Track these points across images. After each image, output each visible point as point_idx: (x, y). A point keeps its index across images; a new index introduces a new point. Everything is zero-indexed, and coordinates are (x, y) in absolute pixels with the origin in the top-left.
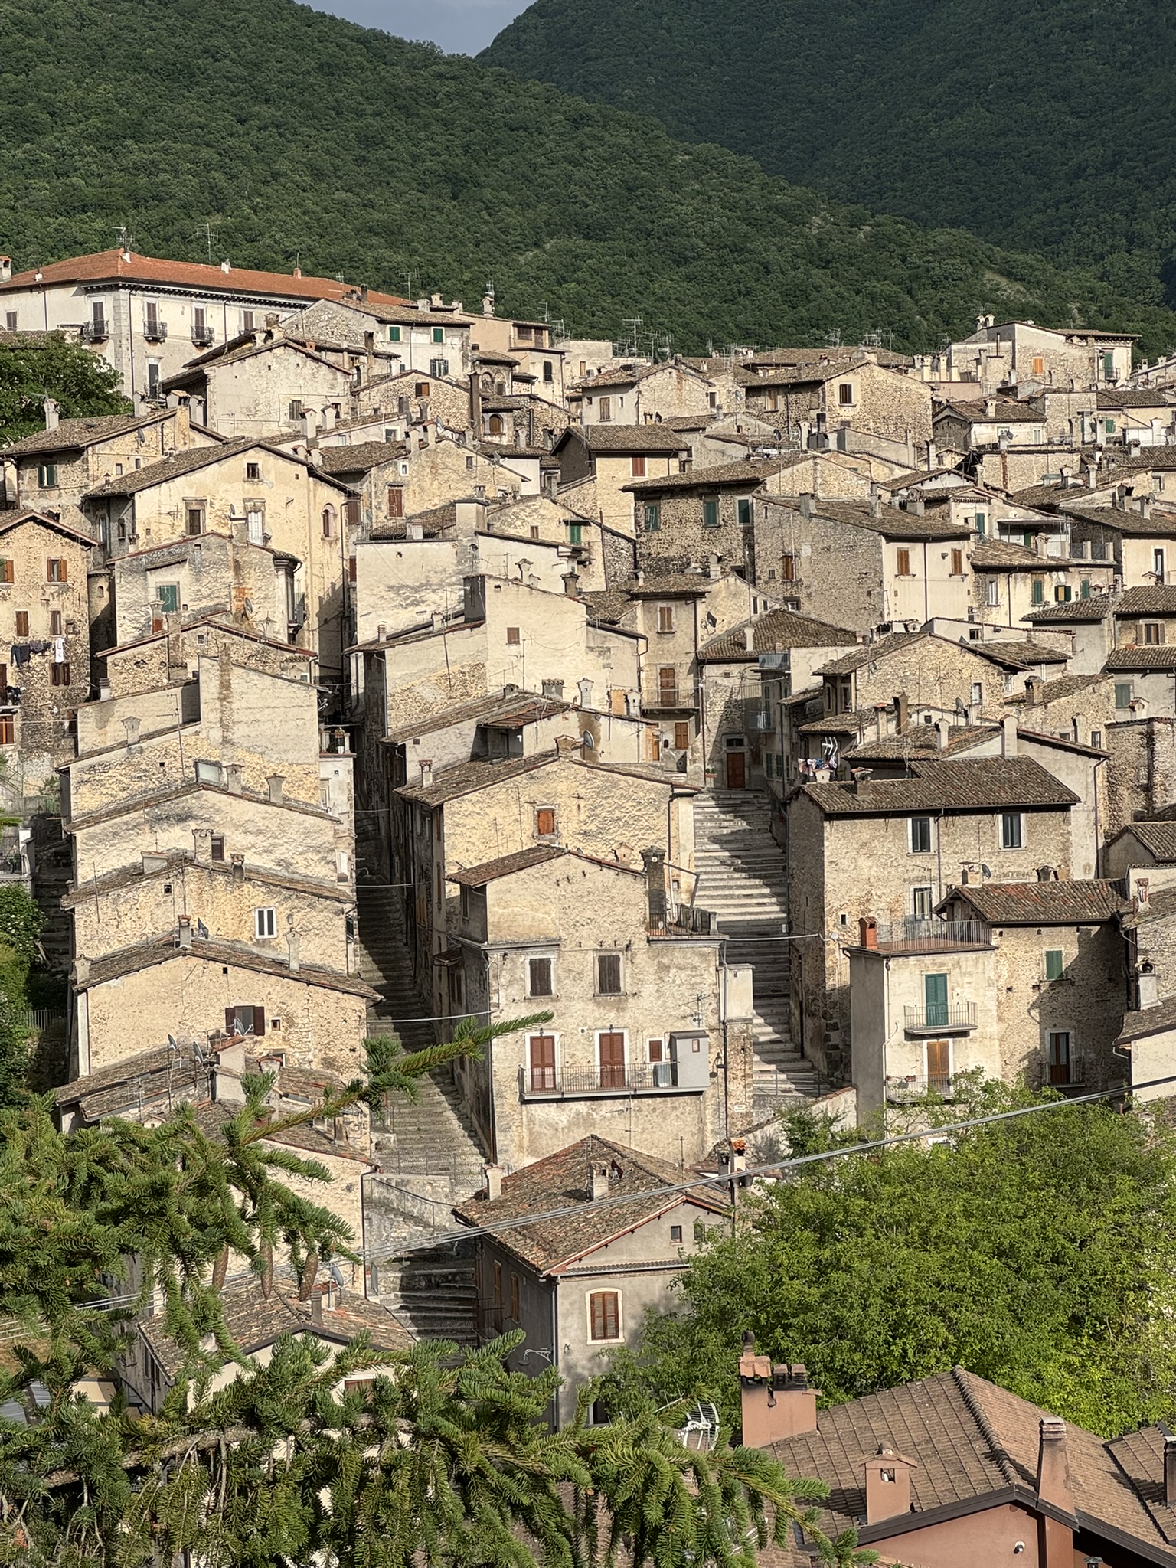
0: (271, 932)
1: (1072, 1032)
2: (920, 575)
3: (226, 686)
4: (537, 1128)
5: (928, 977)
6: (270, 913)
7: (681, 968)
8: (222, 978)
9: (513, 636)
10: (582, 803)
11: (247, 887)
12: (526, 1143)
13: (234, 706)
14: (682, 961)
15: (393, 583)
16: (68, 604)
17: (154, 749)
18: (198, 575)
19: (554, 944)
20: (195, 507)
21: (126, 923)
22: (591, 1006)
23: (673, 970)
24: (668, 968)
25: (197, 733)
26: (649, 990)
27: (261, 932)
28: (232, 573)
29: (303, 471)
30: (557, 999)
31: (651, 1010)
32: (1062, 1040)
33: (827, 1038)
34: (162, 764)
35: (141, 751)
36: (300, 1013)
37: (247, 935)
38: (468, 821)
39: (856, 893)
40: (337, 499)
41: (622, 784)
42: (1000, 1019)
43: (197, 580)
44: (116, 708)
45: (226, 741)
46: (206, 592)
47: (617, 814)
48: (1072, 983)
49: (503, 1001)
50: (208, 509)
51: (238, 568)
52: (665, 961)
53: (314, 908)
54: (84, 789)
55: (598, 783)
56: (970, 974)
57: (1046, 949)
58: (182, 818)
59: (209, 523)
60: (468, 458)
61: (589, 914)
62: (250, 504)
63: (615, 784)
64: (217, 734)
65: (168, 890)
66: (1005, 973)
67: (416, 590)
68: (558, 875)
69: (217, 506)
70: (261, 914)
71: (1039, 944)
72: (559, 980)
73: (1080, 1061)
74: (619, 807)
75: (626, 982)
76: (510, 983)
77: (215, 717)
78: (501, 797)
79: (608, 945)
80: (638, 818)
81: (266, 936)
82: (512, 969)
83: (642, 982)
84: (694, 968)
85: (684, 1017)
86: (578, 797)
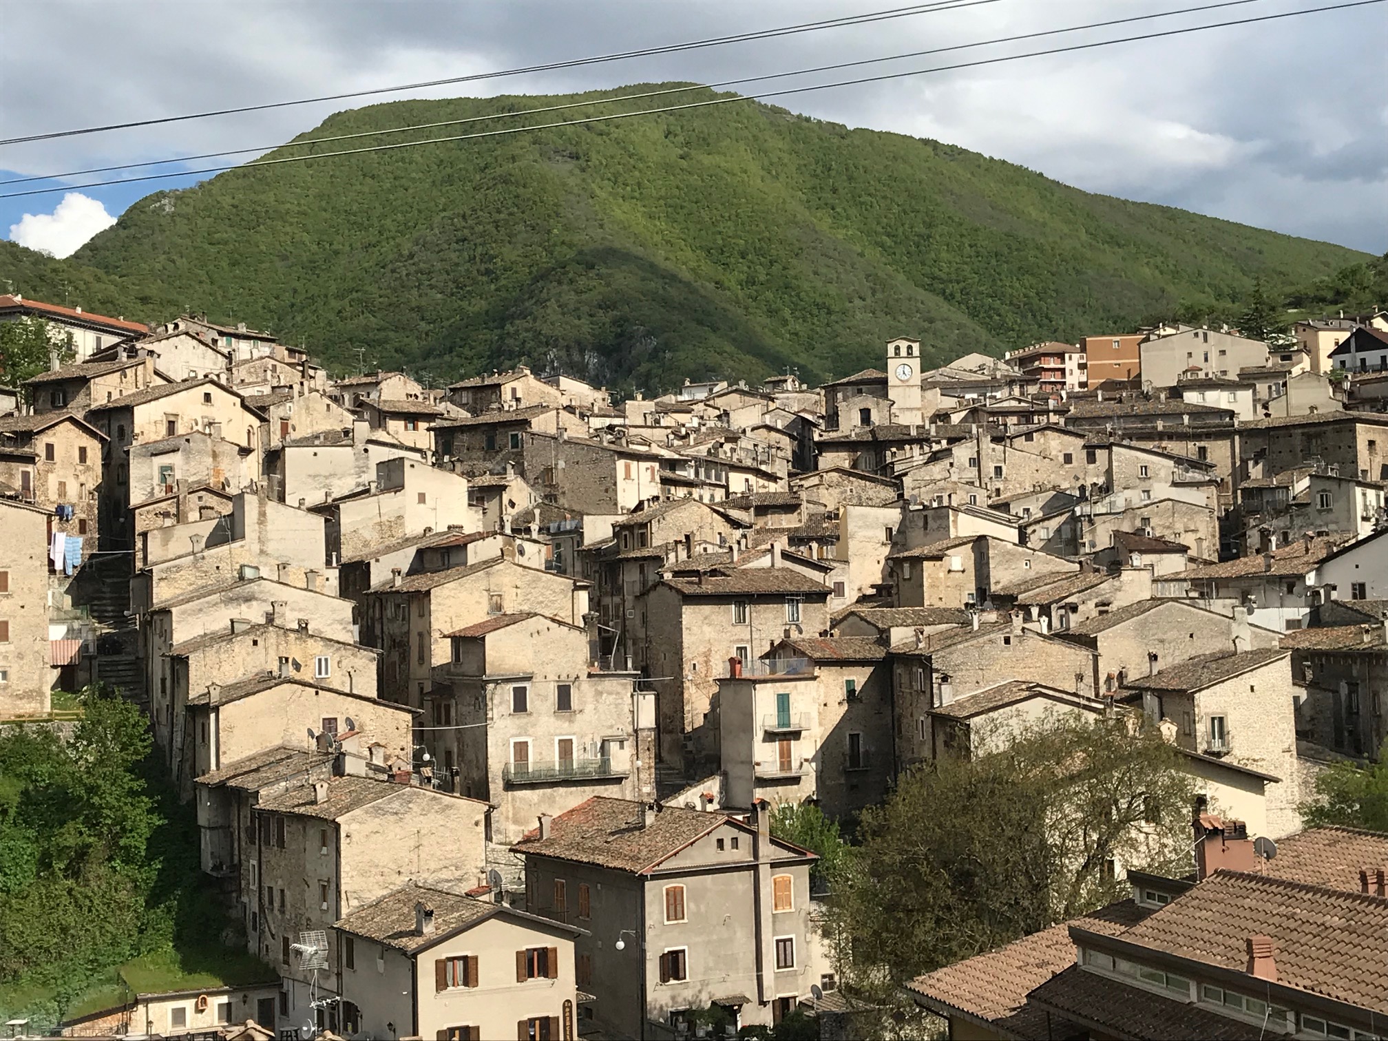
0: (327, 673)
1: (861, 734)
2: (636, 481)
3: (263, 514)
4: (518, 804)
5: (778, 695)
6: (326, 660)
7: (610, 693)
8: (315, 697)
9: (422, 498)
10: (519, 591)
11: (310, 641)
12: (510, 815)
13: (268, 528)
14: (610, 689)
15: (312, 473)
16: (90, 479)
17: (212, 557)
18: (187, 460)
19: (529, 679)
20: (172, 419)
21: (226, 667)
22: (553, 719)
23: (605, 695)
24: (601, 693)
25: (242, 546)
26: (589, 708)
27: (320, 673)
28: (211, 459)
29: (238, 401)
30: (531, 714)
31: (590, 722)
32: (855, 739)
34: (218, 568)
35: (203, 558)
36: (368, 722)
37: (311, 675)
38: (447, 601)
39: (702, 649)
40: (256, 423)
41: (544, 579)
42: (821, 724)
43: (187, 463)
44: (175, 532)
45: (262, 552)
46: (193, 471)
47: (541, 599)
48: (861, 702)
49: (495, 717)
50: (180, 421)
51: (215, 455)
52: (600, 688)
53: (356, 656)
54: (162, 584)
55: (528, 578)
56: (803, 693)
57: (846, 678)
58: (248, 599)
59: (181, 429)
61: (551, 656)
62: (206, 420)
63: (540, 579)
64: (256, 548)
65: (255, 643)
66: (822, 694)
67: (326, 477)
68: (533, 629)
69: (185, 420)
70: (320, 660)
71: (842, 675)
72: (532, 702)
73: (866, 752)
74: (542, 594)
75: (575, 702)
76: (501, 703)
77: (255, 535)
78: (467, 585)
79: (563, 677)
80: (553, 602)
81: (323, 675)
82: (502, 694)
83: (585, 703)
84: (618, 693)
85: (611, 727)
86: (517, 587)
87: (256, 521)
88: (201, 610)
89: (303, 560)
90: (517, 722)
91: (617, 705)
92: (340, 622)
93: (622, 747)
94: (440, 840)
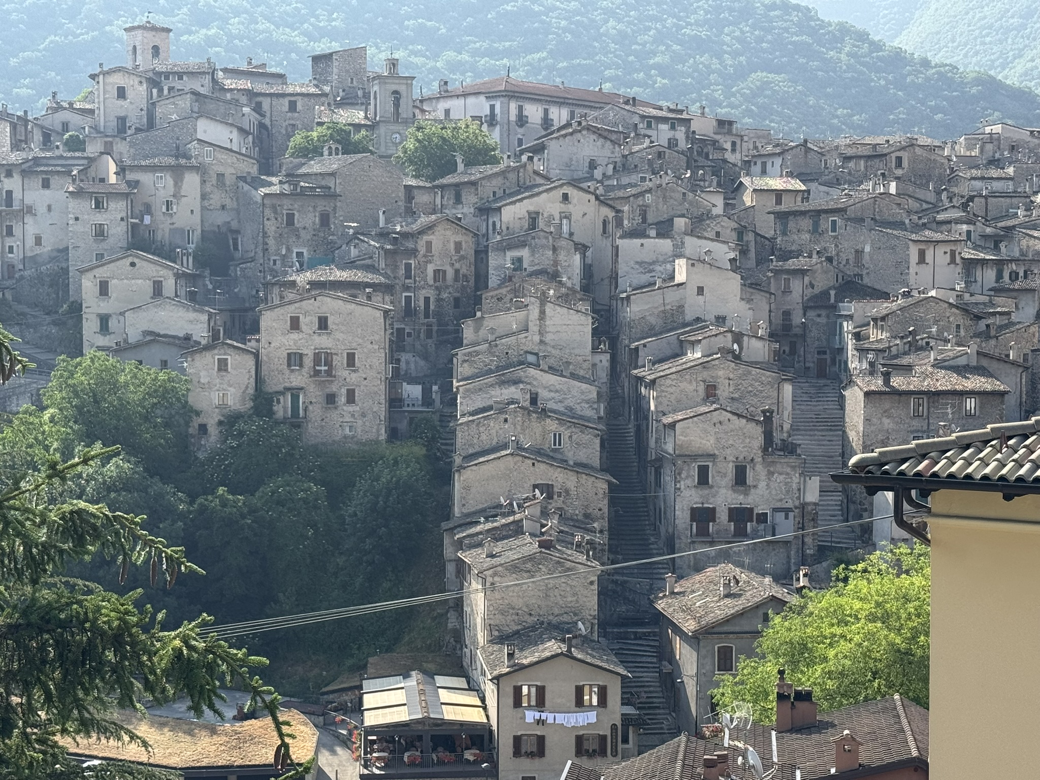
0: (560, 445)
2: (931, 263)
3: (542, 313)
6: (560, 435)
7: (781, 474)
8: (532, 468)
9: (700, 290)
10: (731, 382)
11: (548, 421)
13: (547, 323)
14: (781, 470)
15: (639, 260)
16: (464, 266)
17: (503, 345)
18: (533, 253)
19: (713, 456)
20: (534, 216)
21: (484, 437)
22: (730, 492)
23: (776, 475)
24: (773, 473)
25: (526, 337)
26: (762, 485)
27: (555, 445)
28: (551, 252)
29: (593, 198)
30: (712, 487)
31: (763, 496)
33: (861, 516)
34: (507, 353)
35: (496, 346)
36: (572, 488)
37: (547, 446)
38: (669, 389)
39: (880, 437)
40: (611, 214)
41: (754, 373)
43: (533, 255)
44: (485, 322)
45: (542, 342)
46: (536, 261)
47: (750, 389)
49: (682, 487)
50: (541, 217)
51: (555, 249)
52: (772, 469)
53: (583, 433)
54: (465, 365)
55: (740, 372)
58: (516, 382)
59: (541, 224)
60: (684, 194)
61: (731, 442)
62: (563, 215)
63: (750, 373)
64: (537, 338)
65: (506, 420)
67: (651, 264)
68: (715, 420)
69: (545, 216)
70: (555, 435)
72: (713, 477)
74: (751, 385)
75: (750, 480)
76: (687, 477)
77: (536, 329)
78: (687, 377)
79: (741, 458)
80: (761, 392)
81: (557, 447)
82: (688, 470)
83: (759, 480)
84: (788, 474)
85: (781, 500)
86: (729, 379)
87: (537, 317)
88: (480, 389)
89: (573, 348)
90: (701, 493)
91: (786, 484)
92: (587, 402)
93: (787, 518)
94: (562, 593)
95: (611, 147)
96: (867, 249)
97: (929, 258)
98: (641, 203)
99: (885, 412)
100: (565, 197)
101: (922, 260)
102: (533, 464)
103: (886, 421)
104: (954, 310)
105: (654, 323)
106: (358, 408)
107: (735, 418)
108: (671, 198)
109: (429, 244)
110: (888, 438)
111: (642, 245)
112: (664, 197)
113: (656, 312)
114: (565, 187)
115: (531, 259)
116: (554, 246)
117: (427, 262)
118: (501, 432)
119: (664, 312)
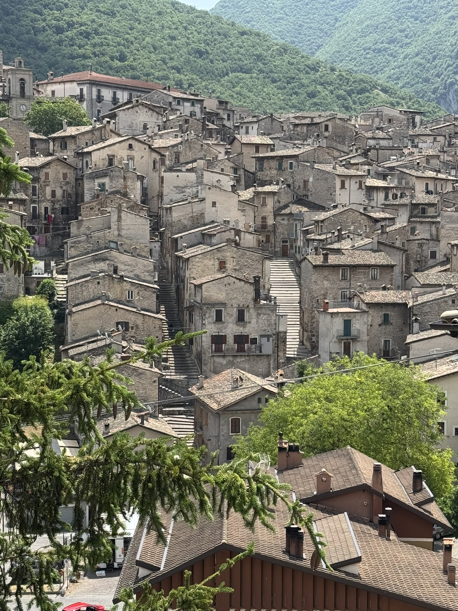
0: (132, 298)
1: (391, 340)
2: (348, 189)
3: (119, 217)
4: (216, 364)
5: (345, 320)
6: (132, 292)
7: (264, 314)
8: (116, 312)
9: (214, 204)
10: (234, 260)
11: (125, 283)
13: (122, 224)
14: (265, 312)
15: (176, 185)
16: (69, 188)
17: (95, 237)
18: (111, 180)
19: (224, 304)
20: (111, 158)
21: (85, 293)
22: (235, 326)
23: (262, 315)
24: (260, 314)
25: (110, 232)
26: (254, 321)
27: (129, 298)
28: (123, 180)
29: (147, 147)
30: (224, 323)
31: (254, 328)
32: (388, 342)
33: (311, 339)
34: (98, 242)
35: (91, 237)
36: (140, 324)
37: (124, 298)
38: (197, 264)
39: (322, 292)
40: (158, 157)
41: (248, 254)
42: (368, 335)
43: (111, 182)
44: (84, 223)
45: (119, 235)
46: (114, 186)
47: (246, 263)
48: (392, 324)
49: (207, 323)
50: (116, 158)
51: (125, 178)
52: (259, 312)
53: (146, 291)
54: (72, 249)
55: (240, 253)
56: (359, 320)
57: (384, 313)
58: (104, 260)
59: (116, 162)
60: (202, 145)
61: (235, 296)
62: (129, 157)
63: (245, 254)
64: (116, 233)
65: (99, 283)
66: (370, 320)
67: (183, 188)
68: (226, 282)
69: (118, 158)
70: (129, 292)
71: (382, 311)
72: (225, 317)
73: (393, 349)
74: (246, 261)
75: (246, 318)
76: (209, 317)
77: (116, 227)
78: (208, 256)
79: (241, 305)
80: (252, 265)
81: (130, 299)
82: (210, 313)
83: (252, 318)
84: (269, 315)
85: (265, 330)
86: (233, 258)
87: (116, 220)
89: (139, 239)
90: (217, 326)
91: (268, 320)
92: (148, 272)
93: (268, 341)
94: (137, 388)
95: (157, 116)
96: (311, 180)
97: (347, 185)
98: (176, 151)
99: (325, 277)
100: (130, 146)
101: (343, 186)
102: (116, 310)
103: (326, 283)
104: (363, 216)
105: (186, 223)
106: (5, 276)
107: (238, 281)
108: (194, 148)
109: (47, 174)
110: (327, 293)
111: (178, 176)
112: (190, 147)
113: (188, 217)
114: (130, 140)
115: (111, 184)
116: (124, 176)
117: (46, 186)
118: (96, 290)
119: (192, 217)
